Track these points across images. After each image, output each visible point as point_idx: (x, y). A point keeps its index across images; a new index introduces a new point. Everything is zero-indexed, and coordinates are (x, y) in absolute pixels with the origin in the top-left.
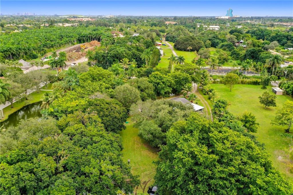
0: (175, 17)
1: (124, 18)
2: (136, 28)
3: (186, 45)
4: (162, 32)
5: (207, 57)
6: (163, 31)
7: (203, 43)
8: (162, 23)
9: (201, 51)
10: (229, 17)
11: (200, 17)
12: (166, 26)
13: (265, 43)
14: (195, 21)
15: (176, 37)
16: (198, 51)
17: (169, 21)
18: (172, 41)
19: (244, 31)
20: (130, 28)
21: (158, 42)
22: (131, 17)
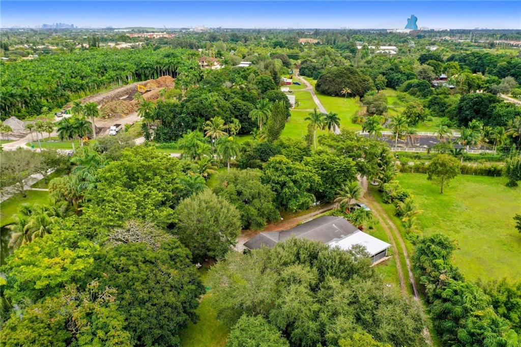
0: (316, 29)
1: (227, 31)
2: (245, 50)
3: (338, 84)
4: (294, 59)
5: (381, 109)
6: (295, 57)
7: (371, 81)
8: (292, 42)
9: (368, 97)
10: (412, 30)
11: (359, 31)
12: (300, 47)
13: (490, 82)
14: (353, 38)
15: (318, 69)
16: (361, 96)
17: (306, 37)
18: (312, 76)
19: (444, 55)
20: (235, 50)
21: (285, 79)
22: (239, 30)
